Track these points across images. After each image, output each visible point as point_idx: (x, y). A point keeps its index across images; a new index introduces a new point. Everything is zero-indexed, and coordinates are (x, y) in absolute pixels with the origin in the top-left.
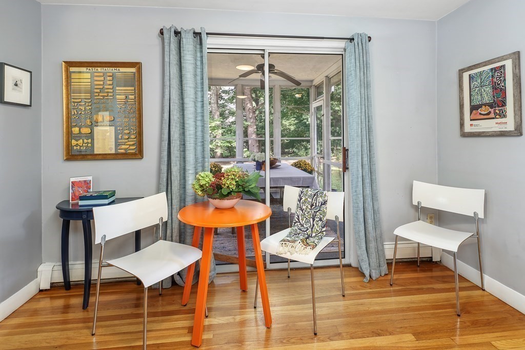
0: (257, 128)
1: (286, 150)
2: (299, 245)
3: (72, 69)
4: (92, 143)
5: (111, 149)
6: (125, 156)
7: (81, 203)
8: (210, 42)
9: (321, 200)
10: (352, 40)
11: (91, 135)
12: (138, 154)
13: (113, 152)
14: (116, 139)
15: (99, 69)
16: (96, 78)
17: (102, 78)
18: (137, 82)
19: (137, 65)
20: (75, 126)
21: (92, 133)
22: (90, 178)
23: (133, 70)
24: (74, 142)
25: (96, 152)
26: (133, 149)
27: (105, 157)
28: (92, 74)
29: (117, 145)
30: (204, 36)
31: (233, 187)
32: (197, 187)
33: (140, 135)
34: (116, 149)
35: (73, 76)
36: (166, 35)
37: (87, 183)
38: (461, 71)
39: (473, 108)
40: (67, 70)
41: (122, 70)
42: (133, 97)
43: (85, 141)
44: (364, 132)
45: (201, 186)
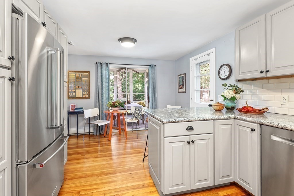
0: (122, 88)
1: (136, 99)
2: (134, 119)
3: (69, 73)
4: (75, 94)
5: (81, 96)
6: (85, 98)
7: (75, 110)
8: (110, 66)
9: (141, 109)
10: (150, 66)
11: (75, 92)
12: (89, 97)
13: (82, 97)
14: (82, 93)
15: (77, 73)
16: (76, 76)
17: (78, 76)
18: (88, 77)
19: (88, 72)
20: (70, 89)
21: (75, 91)
22: (75, 104)
23: (87, 73)
24: (70, 94)
25: (76, 97)
26: (87, 96)
27: (79, 98)
28: (75, 74)
29: (83, 95)
30: (109, 64)
31: (118, 105)
32: (108, 105)
33: (89, 92)
34: (82, 96)
35: (70, 75)
36: (98, 64)
37: (75, 105)
38: (178, 76)
39: (180, 85)
40: (68, 73)
41: (84, 73)
42: (87, 81)
43: (73, 94)
44: (153, 91)
45: (109, 105)
